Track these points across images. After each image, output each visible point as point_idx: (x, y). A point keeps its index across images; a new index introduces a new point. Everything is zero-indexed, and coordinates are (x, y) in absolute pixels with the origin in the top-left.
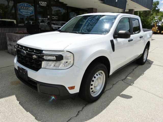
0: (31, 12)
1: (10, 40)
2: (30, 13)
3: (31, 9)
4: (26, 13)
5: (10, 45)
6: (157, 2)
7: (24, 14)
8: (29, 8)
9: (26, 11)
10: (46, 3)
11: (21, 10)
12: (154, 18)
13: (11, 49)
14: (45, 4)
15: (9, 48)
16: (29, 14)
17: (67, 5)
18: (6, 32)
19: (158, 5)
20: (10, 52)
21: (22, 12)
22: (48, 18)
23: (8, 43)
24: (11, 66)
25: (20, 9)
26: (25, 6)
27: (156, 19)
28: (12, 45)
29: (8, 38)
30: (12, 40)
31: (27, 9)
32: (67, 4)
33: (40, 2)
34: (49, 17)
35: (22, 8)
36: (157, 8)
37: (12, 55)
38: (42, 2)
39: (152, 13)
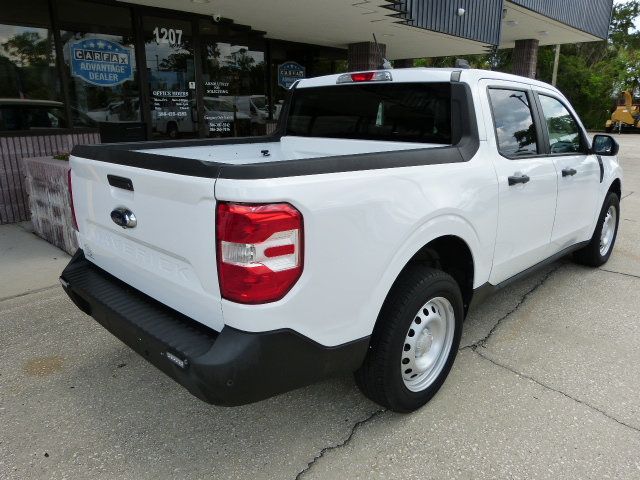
0: (122, 70)
1: (40, 184)
2: (119, 74)
3: (123, 60)
4: (102, 76)
5: (40, 203)
6: (631, 5)
7: (94, 80)
8: (115, 58)
9: (104, 67)
10: (180, 32)
11: (82, 64)
12: (623, 67)
13: (43, 221)
14: (177, 35)
15: (37, 214)
16: (116, 77)
17: (266, 36)
18: (25, 151)
19: (636, 16)
20: (40, 232)
21: (86, 73)
22: (190, 91)
23: (33, 195)
24: (35, 291)
25: (80, 62)
26: (96, 48)
27: (632, 74)
28: (47, 202)
29: (30, 179)
30: (44, 186)
31: (108, 59)
32: (265, 33)
33: (157, 29)
34: (192, 86)
35: (88, 55)
36: (634, 27)
37: (48, 244)
38: (163, 30)
39: (612, 48)
